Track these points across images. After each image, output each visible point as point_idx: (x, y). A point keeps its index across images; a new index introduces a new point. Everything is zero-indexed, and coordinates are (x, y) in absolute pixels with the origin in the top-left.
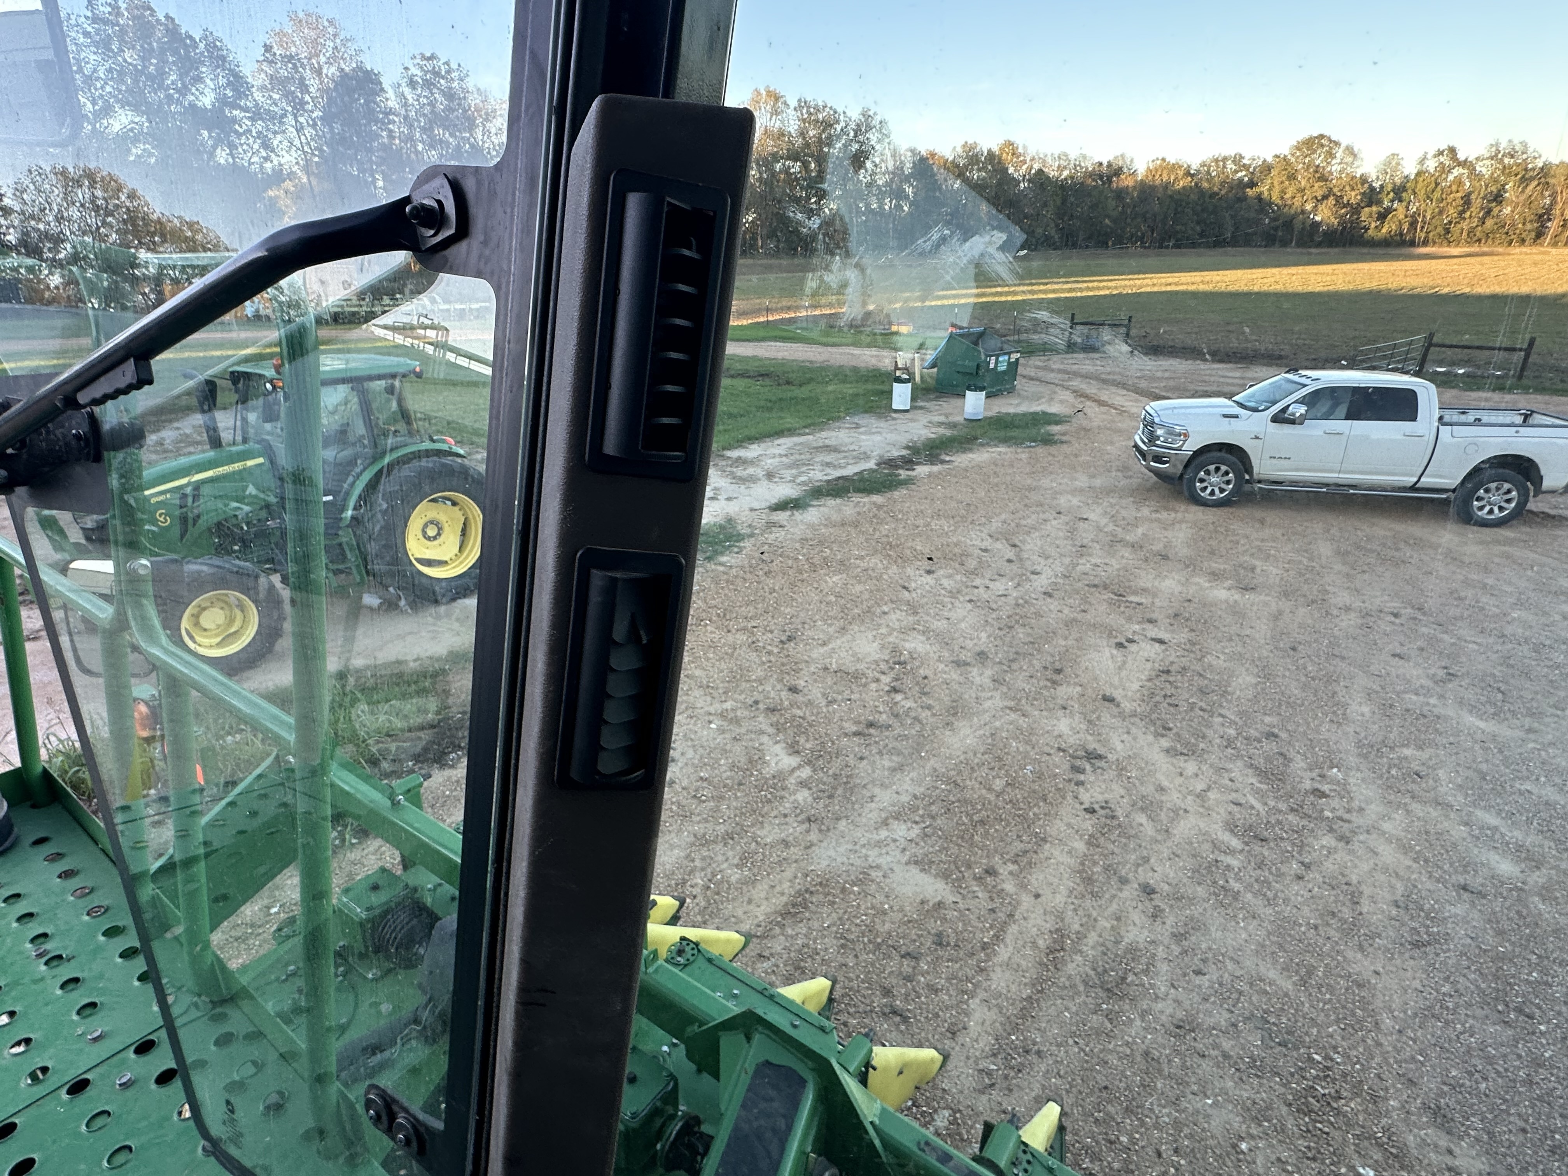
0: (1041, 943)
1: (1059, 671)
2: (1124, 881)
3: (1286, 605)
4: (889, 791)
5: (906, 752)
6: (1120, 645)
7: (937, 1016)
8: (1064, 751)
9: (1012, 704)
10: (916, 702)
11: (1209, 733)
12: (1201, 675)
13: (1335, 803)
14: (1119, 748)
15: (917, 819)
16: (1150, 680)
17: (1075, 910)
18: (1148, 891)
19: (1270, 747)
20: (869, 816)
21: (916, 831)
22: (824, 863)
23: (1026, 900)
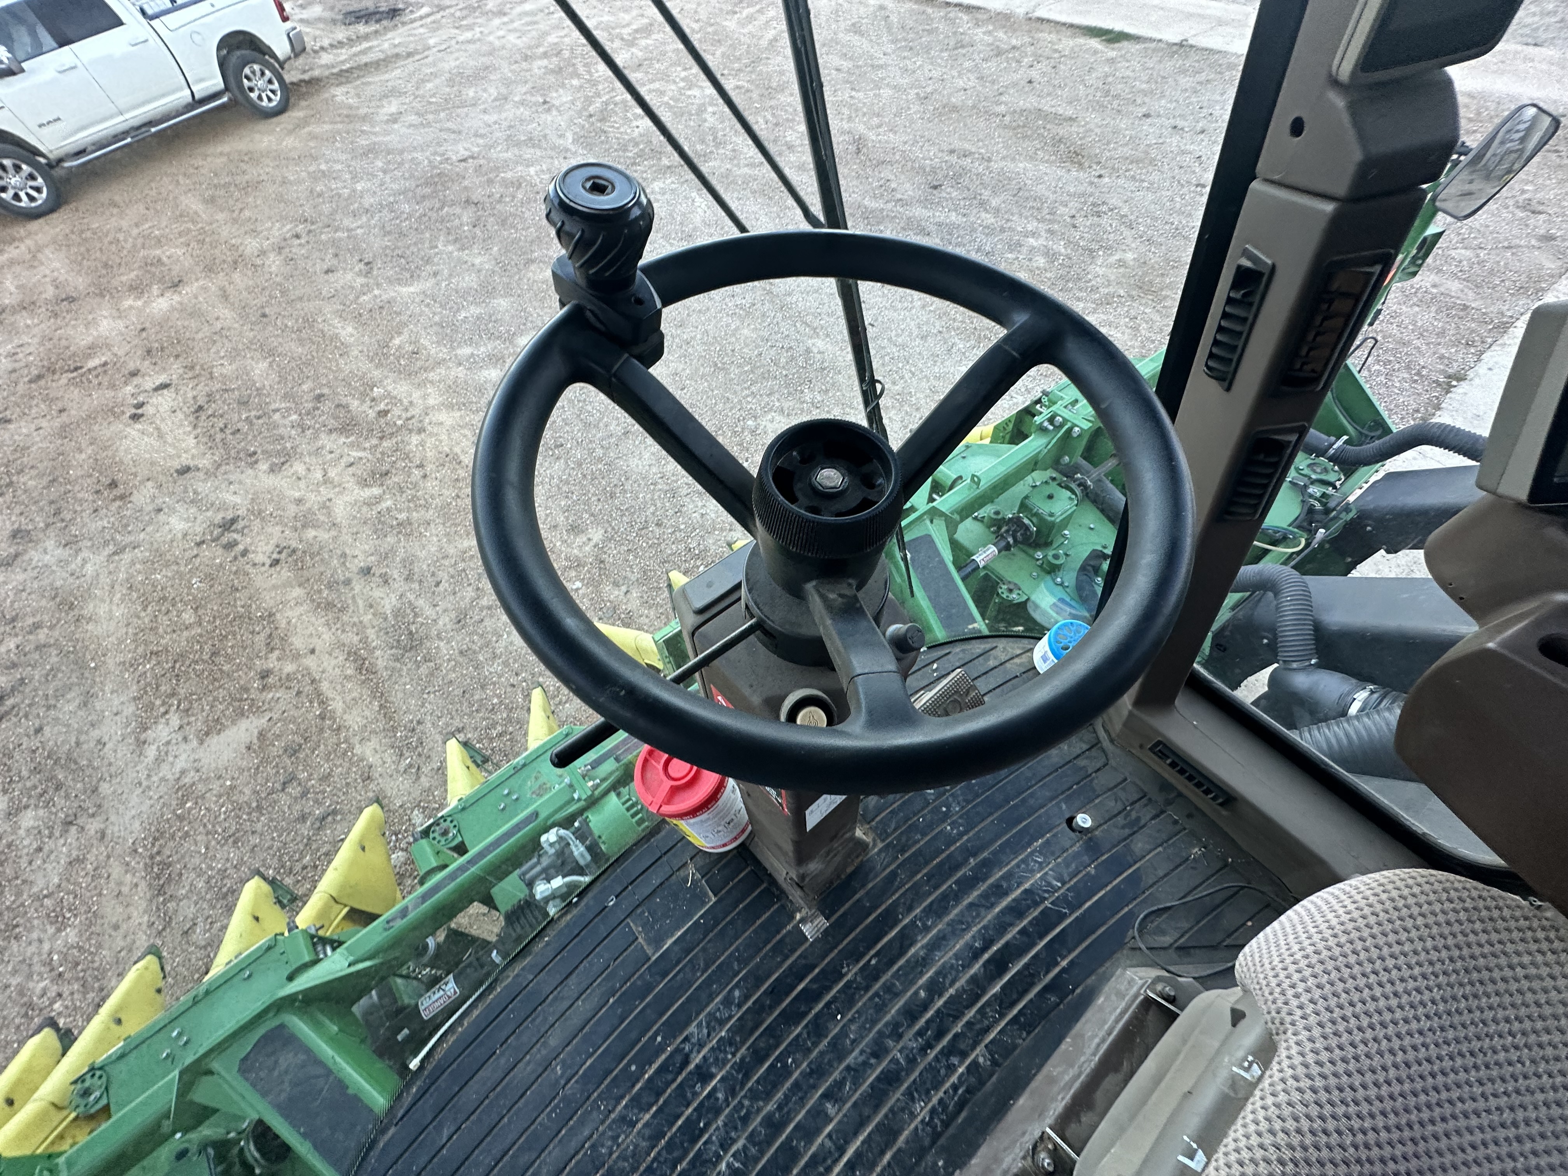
0: (349, 672)
1: (113, 484)
2: (348, 582)
3: (221, 279)
4: (107, 721)
5: (74, 679)
6: (135, 417)
7: (348, 784)
8: (203, 542)
9: (111, 548)
10: (16, 635)
11: (281, 431)
12: (226, 390)
13: (396, 411)
14: (239, 501)
15: (162, 710)
16: (195, 427)
17: (343, 631)
18: (367, 571)
19: (327, 406)
20: (119, 755)
21: (175, 720)
22: (137, 825)
23: (310, 662)
